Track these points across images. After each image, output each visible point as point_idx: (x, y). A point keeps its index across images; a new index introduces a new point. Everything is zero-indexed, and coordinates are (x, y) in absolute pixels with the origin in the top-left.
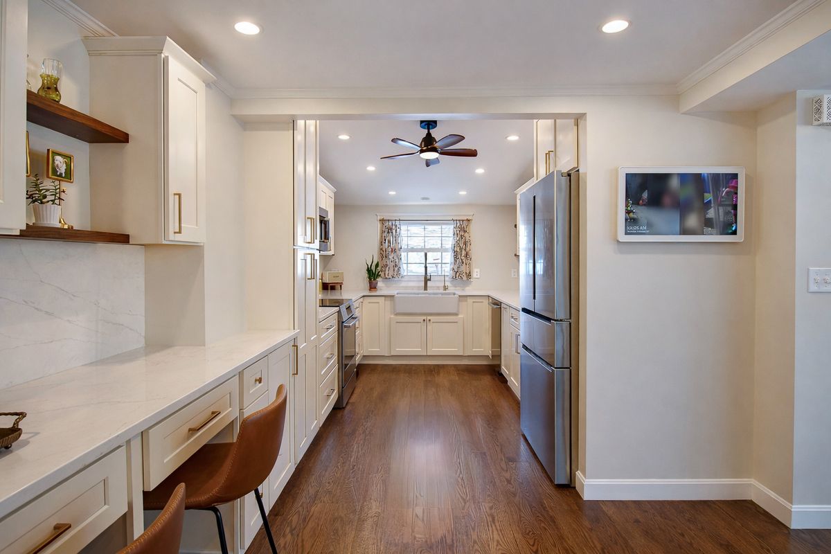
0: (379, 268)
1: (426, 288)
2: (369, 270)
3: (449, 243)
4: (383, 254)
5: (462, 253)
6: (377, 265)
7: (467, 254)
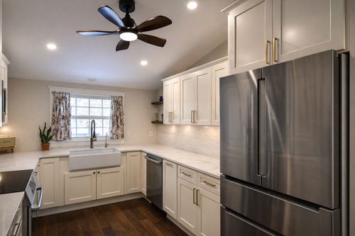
0: (51, 134)
1: (92, 147)
2: (42, 135)
3: (108, 112)
4: (55, 120)
5: (117, 120)
6: (49, 131)
7: (121, 121)
